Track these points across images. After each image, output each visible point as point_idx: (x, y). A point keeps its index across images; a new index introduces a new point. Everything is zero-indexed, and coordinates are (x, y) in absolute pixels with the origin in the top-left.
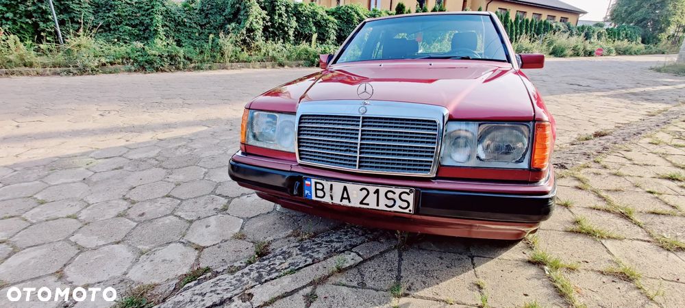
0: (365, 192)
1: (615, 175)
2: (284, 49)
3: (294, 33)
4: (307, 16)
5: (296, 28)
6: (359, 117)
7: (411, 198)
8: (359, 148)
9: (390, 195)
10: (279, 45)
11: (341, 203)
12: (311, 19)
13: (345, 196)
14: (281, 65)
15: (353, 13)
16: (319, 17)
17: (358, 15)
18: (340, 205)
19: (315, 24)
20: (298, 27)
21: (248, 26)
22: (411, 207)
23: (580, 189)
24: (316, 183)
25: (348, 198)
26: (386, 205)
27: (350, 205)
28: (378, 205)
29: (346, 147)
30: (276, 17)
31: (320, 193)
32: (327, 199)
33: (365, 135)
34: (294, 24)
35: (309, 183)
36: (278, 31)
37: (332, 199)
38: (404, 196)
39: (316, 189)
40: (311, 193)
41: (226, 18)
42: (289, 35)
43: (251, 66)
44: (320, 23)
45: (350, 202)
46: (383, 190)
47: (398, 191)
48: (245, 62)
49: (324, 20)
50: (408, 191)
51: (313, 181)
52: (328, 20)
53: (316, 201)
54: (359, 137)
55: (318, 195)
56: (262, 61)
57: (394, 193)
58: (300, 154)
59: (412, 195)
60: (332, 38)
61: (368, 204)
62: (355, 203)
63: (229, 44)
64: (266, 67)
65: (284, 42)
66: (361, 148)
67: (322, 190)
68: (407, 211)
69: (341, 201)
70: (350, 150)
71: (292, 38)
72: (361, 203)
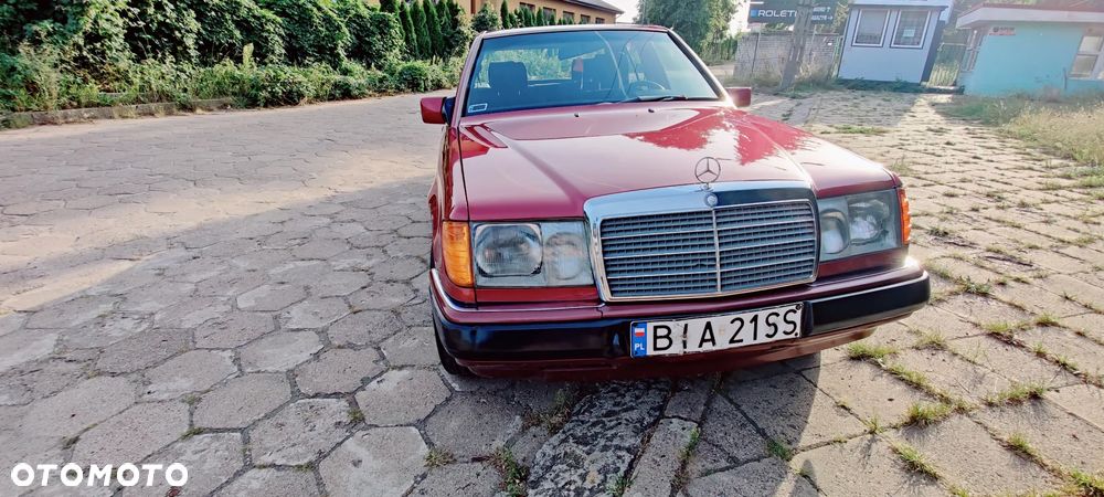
0: (738, 323)
2: (183, 76)
3: (196, 43)
4: (219, 9)
5: (199, 33)
6: (709, 212)
7: (797, 317)
8: (718, 260)
9: (772, 319)
10: (168, 66)
11: (701, 350)
12: (228, 16)
13: (708, 336)
14: (186, 107)
15: (309, 6)
16: (243, 13)
17: (319, 9)
18: (697, 354)
19: (238, 24)
20: (202, 30)
21: (88, 27)
22: (798, 330)
24: (656, 328)
25: (713, 340)
26: (766, 335)
27: (714, 348)
28: (755, 338)
29: (693, 261)
30: (151, 10)
31: (662, 343)
32: (677, 349)
33: (725, 237)
34: (195, 25)
35: (642, 330)
36: (160, 40)
37: (685, 347)
38: (790, 316)
39: (656, 337)
40: (645, 346)
42: (186, 47)
43: (116, 115)
44: (248, 22)
45: (714, 344)
46: (762, 314)
47: (781, 310)
48: (98, 105)
49: (254, 16)
50: (794, 307)
51: (650, 326)
52: (264, 17)
53: (654, 356)
54: (716, 241)
55: (658, 346)
56: (140, 101)
58: (610, 286)
59: (799, 312)
60: (277, 52)
61: (741, 341)
62: (723, 343)
63: (46, 68)
64: (152, 114)
65: (178, 62)
66: (721, 259)
67: (667, 337)
68: (793, 336)
69: (700, 346)
70: (702, 265)
71: (193, 53)
72: (732, 341)
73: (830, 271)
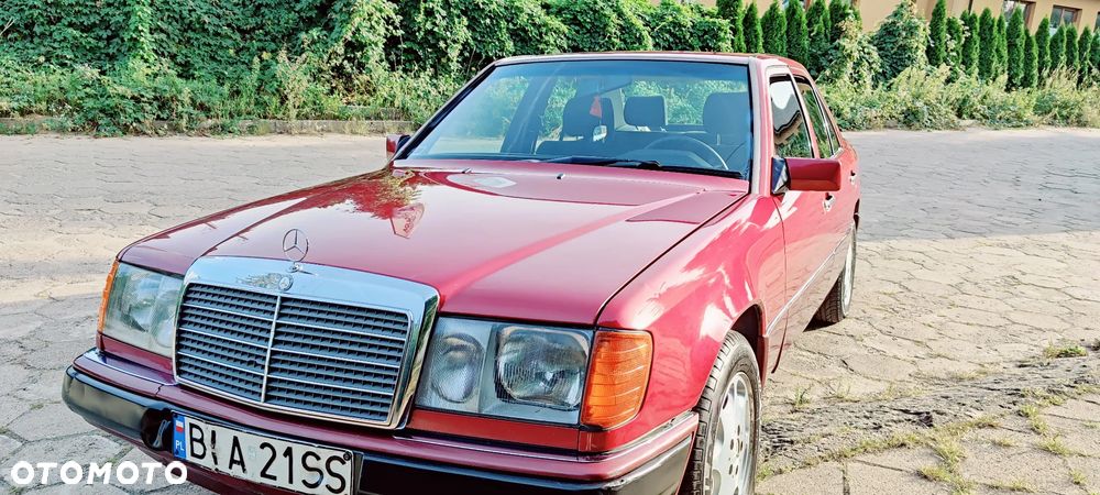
0: (268, 452)
1: (1046, 450)
2: (434, 92)
3: (461, 54)
4: (495, 17)
5: (466, 44)
6: (276, 298)
7: (345, 470)
8: (268, 359)
9: (311, 461)
10: (423, 81)
11: (231, 472)
12: (503, 24)
13: (237, 457)
15: (608, 11)
16: (523, 19)
17: (620, 14)
18: (228, 477)
19: (514, 34)
20: (471, 42)
21: (349, 36)
22: (348, 491)
23: (926, 477)
24: (192, 426)
25: (241, 463)
26: (304, 482)
27: (244, 476)
28: (291, 481)
30: (420, 18)
31: (198, 449)
32: (208, 462)
33: (282, 333)
34: (462, 32)
35: (181, 424)
36: (424, 49)
37: (216, 463)
38: (335, 466)
39: (192, 440)
40: (184, 448)
41: (301, 17)
42: (449, 59)
43: (347, 130)
44: (526, 32)
45: (244, 470)
46: (299, 450)
47: (325, 454)
48: (335, 118)
49: (534, 25)
50: (341, 455)
51: (188, 421)
52: (545, 25)
53: (193, 464)
54: (271, 336)
56: (378, 117)
57: (318, 458)
58: (179, 364)
59: (348, 463)
61: (274, 478)
62: (253, 473)
63: (299, 75)
65: (435, 76)
66: (271, 361)
67: (201, 441)
69: (230, 467)
70: (254, 363)
71: (454, 66)
72: (263, 474)
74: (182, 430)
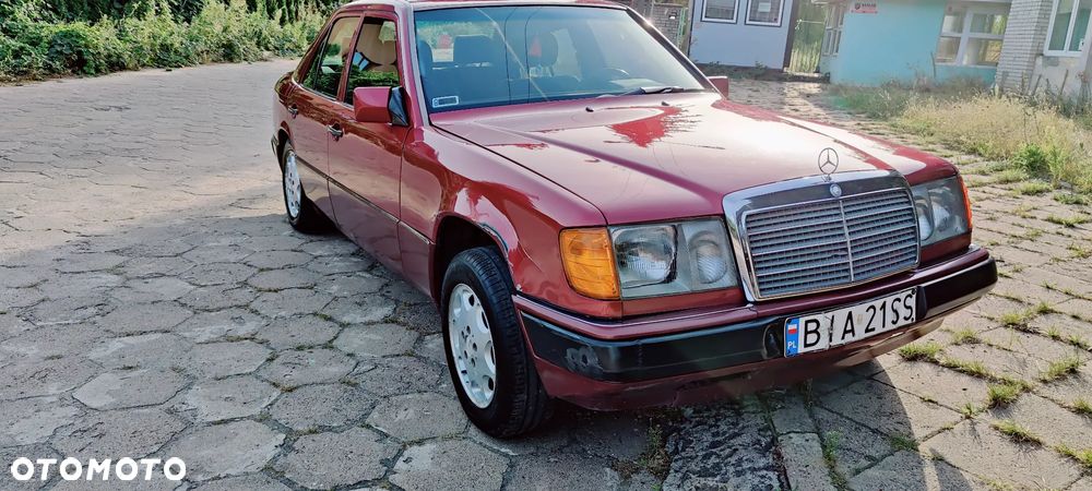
0: (871, 312)
6: (837, 203)
7: (912, 302)
8: (849, 249)
9: (896, 305)
11: (843, 342)
13: (849, 328)
18: (842, 346)
22: (914, 316)
24: (807, 322)
25: (852, 331)
26: (891, 322)
27: (854, 339)
28: (883, 326)
29: (828, 252)
31: (812, 338)
32: (823, 344)
33: (851, 227)
35: (795, 326)
37: (831, 340)
38: (908, 301)
39: (807, 333)
40: (797, 344)
45: (854, 334)
46: (889, 300)
47: (902, 296)
50: (910, 292)
51: (802, 320)
53: (804, 354)
54: (846, 231)
55: (808, 342)
57: (900, 300)
58: (759, 284)
59: (914, 296)
61: (874, 329)
62: (860, 333)
66: (852, 248)
67: (815, 331)
68: (910, 321)
69: (843, 338)
70: (836, 256)
72: (867, 331)
73: (931, 255)
74: (795, 331)
